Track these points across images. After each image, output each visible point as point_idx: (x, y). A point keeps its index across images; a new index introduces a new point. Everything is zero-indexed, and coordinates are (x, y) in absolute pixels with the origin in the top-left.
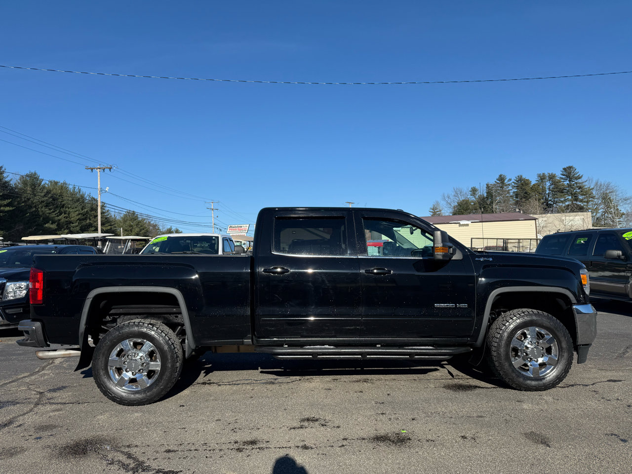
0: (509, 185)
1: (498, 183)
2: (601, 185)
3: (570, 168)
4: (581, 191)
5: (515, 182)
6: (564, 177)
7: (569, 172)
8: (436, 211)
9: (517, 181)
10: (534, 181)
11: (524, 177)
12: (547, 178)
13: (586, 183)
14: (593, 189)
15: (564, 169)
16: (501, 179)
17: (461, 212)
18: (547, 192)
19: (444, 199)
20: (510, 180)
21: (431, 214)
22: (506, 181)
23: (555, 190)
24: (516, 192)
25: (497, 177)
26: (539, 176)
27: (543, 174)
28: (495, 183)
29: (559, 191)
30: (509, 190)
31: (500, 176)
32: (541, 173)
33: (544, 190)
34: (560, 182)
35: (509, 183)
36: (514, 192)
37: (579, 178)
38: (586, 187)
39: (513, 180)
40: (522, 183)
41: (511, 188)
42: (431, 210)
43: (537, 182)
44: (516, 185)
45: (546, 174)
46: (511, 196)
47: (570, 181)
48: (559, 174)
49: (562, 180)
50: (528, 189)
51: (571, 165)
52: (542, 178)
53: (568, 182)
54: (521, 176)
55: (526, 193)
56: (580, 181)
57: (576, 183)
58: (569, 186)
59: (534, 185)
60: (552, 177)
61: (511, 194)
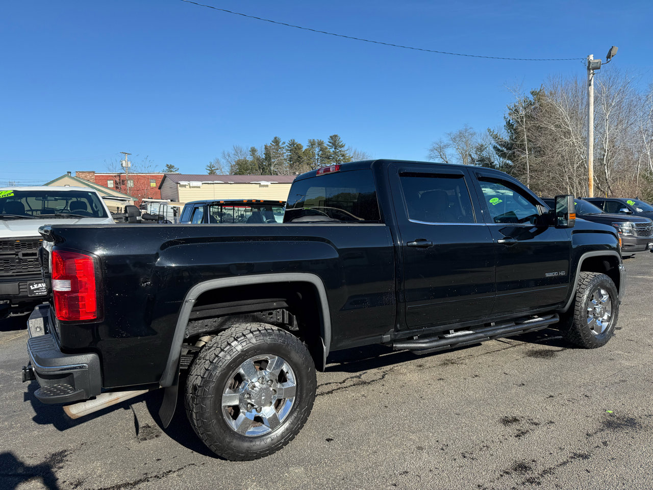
0: (283, 148)
1: (273, 145)
2: (358, 154)
3: (336, 136)
4: (344, 159)
5: (289, 145)
6: (330, 144)
7: (334, 140)
8: (213, 169)
9: (290, 145)
10: (305, 146)
11: (296, 141)
12: (317, 144)
13: (347, 152)
14: (352, 157)
15: (331, 137)
16: (276, 141)
17: (242, 172)
18: (316, 158)
19: (224, 157)
20: (284, 143)
21: (209, 172)
22: (280, 144)
23: (324, 156)
24: (290, 155)
25: (273, 139)
26: (310, 142)
27: (313, 140)
28: (270, 145)
29: (326, 158)
30: (283, 153)
31: (275, 138)
32: (312, 139)
33: (314, 155)
34: (326, 148)
35: (283, 146)
36: (287, 156)
37: (342, 146)
38: (347, 155)
39: (286, 144)
40: (295, 148)
41: (285, 151)
42: (208, 168)
43: (308, 147)
44: (289, 149)
45: (316, 140)
46: (285, 159)
47: (335, 148)
48: (326, 142)
49: (329, 147)
50: (300, 153)
51: (336, 134)
52: (312, 144)
53: (334, 150)
54: (294, 141)
55: (299, 157)
56: (343, 149)
57: (340, 151)
58: (335, 153)
59: (306, 150)
60: (320, 144)
61: (285, 157)
